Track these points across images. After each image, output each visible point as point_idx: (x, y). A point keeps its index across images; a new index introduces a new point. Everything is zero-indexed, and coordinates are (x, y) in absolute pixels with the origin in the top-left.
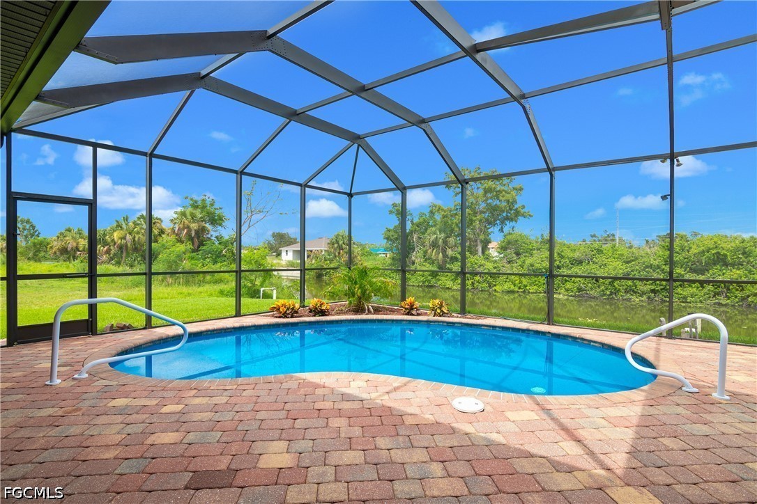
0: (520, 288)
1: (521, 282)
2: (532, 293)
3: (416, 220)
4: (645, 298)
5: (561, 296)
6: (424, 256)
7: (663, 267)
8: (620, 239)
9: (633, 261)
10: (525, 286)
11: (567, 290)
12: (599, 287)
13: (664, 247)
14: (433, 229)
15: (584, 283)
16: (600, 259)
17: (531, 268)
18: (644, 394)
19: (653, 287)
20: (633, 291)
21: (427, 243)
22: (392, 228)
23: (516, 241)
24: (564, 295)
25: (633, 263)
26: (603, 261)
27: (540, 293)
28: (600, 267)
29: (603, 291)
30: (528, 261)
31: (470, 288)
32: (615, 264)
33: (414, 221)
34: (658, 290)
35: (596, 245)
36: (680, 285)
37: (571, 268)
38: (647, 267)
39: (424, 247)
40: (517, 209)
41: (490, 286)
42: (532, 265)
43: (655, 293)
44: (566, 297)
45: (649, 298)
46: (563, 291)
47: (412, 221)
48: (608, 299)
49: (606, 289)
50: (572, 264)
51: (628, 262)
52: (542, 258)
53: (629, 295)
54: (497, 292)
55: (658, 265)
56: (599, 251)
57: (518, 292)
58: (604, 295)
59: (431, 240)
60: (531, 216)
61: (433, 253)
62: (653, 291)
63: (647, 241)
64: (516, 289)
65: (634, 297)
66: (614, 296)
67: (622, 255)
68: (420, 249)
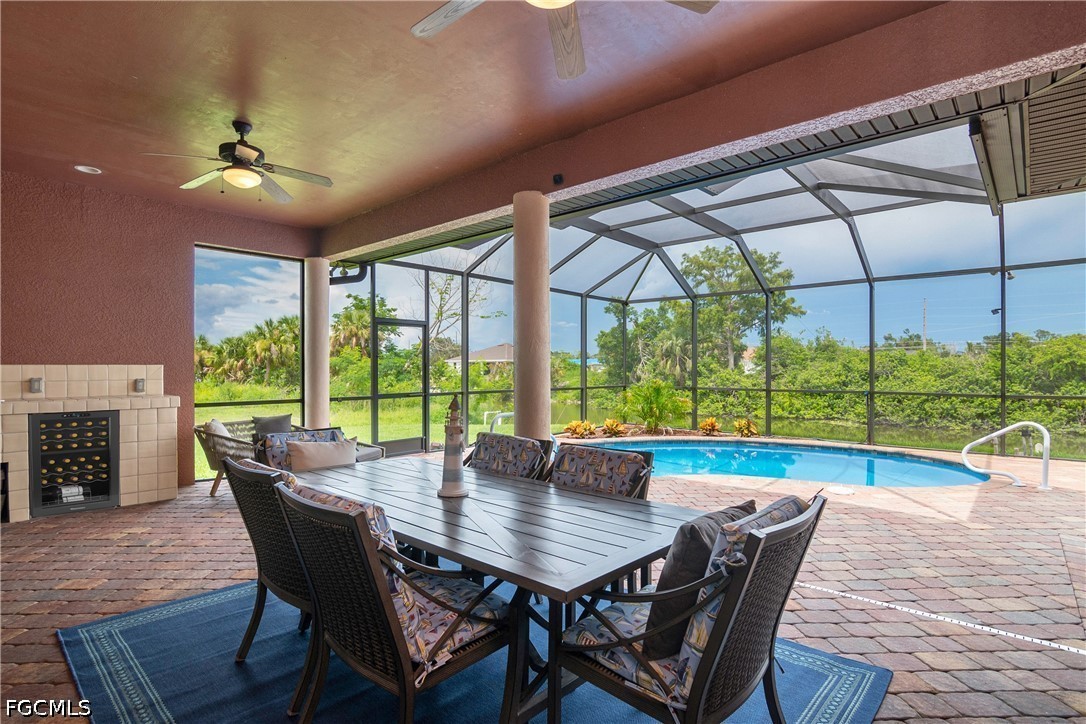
0: (790, 413)
1: (791, 405)
2: (808, 419)
3: (641, 320)
4: (968, 425)
5: (850, 423)
6: (654, 370)
7: (995, 383)
8: (928, 344)
9: (950, 374)
10: (798, 410)
11: (858, 415)
12: (903, 411)
13: (995, 355)
14: (666, 332)
15: (881, 406)
16: (903, 372)
17: (805, 385)
18: (977, 488)
19: (980, 411)
20: (952, 416)
21: (658, 352)
22: (607, 331)
23: (781, 348)
24: (854, 422)
25: (951, 377)
26: (908, 375)
27: (820, 419)
28: (904, 383)
29: (909, 416)
30: (802, 376)
31: (721, 413)
32: (925, 379)
33: (639, 322)
34: (987, 415)
35: (896, 352)
36: (1019, 408)
37: (862, 385)
38: (971, 383)
39: (654, 357)
40: (785, 303)
41: (748, 411)
42: (807, 382)
43: (983, 419)
44: (857, 425)
45: (974, 425)
46: (852, 416)
47: (636, 322)
48: (916, 427)
49: (913, 414)
50: (863, 379)
51: (943, 377)
52: (821, 371)
53: (945, 421)
54: (759, 418)
55: (986, 381)
56: (902, 362)
57: (788, 418)
58: (911, 421)
59: (664, 347)
60: (803, 313)
61: (666, 366)
62: (980, 416)
63: (970, 345)
64: (786, 414)
65: (952, 425)
66: (924, 423)
67: (935, 366)
68: (648, 360)
